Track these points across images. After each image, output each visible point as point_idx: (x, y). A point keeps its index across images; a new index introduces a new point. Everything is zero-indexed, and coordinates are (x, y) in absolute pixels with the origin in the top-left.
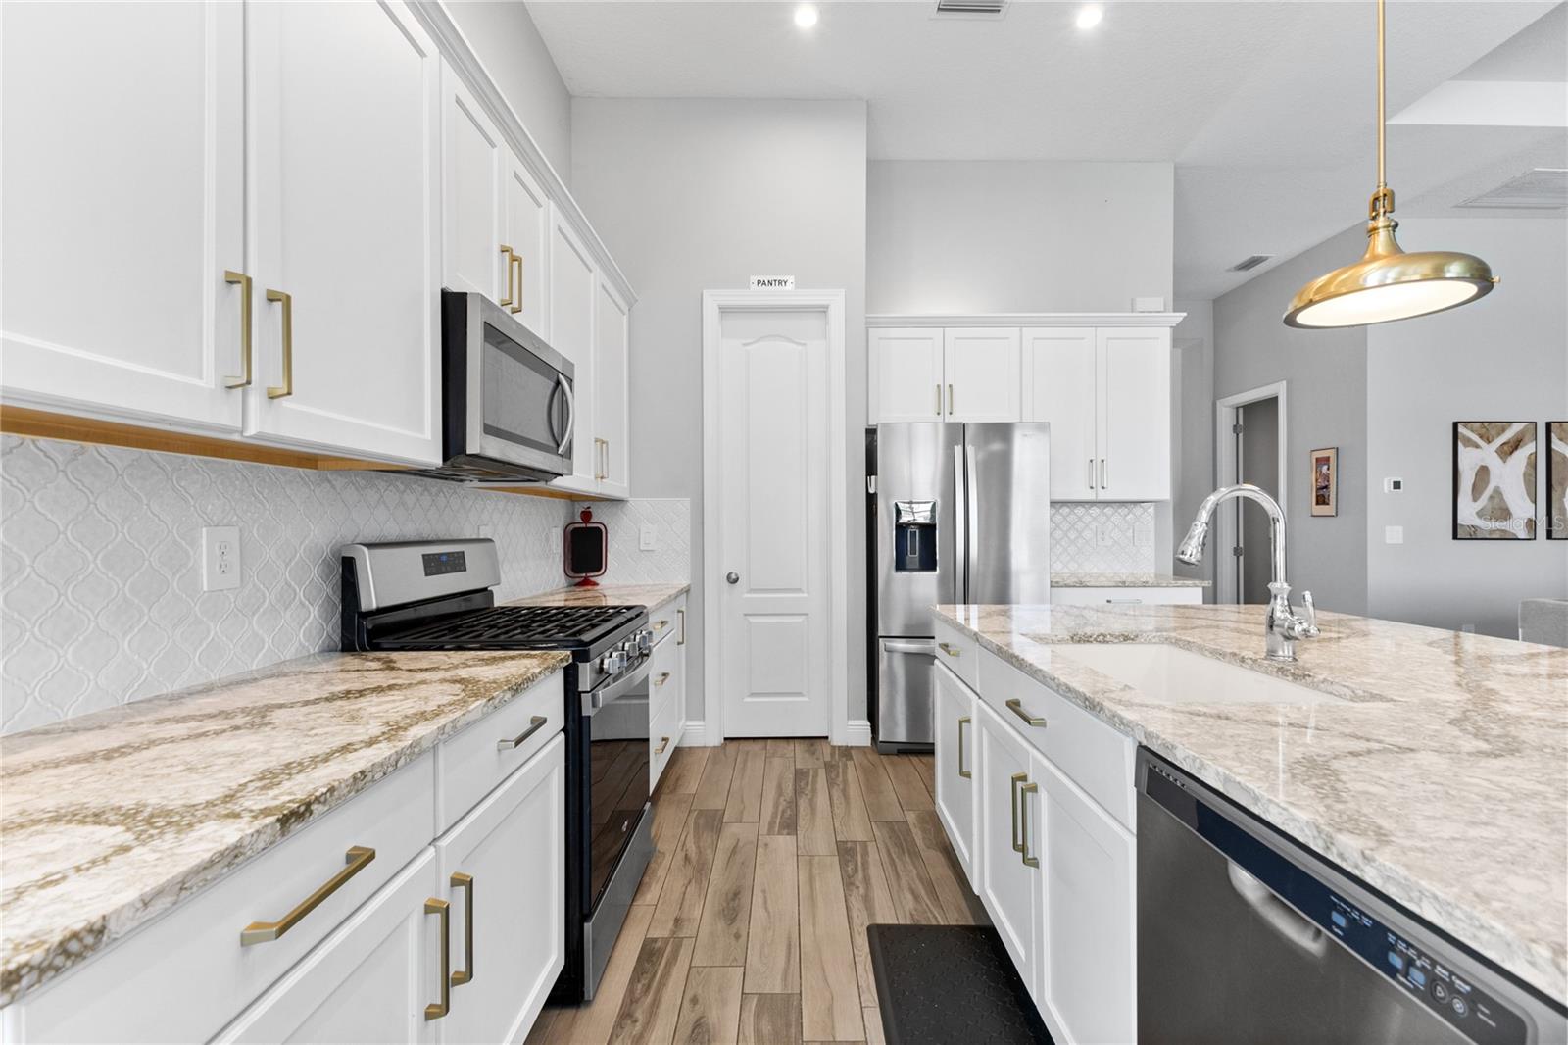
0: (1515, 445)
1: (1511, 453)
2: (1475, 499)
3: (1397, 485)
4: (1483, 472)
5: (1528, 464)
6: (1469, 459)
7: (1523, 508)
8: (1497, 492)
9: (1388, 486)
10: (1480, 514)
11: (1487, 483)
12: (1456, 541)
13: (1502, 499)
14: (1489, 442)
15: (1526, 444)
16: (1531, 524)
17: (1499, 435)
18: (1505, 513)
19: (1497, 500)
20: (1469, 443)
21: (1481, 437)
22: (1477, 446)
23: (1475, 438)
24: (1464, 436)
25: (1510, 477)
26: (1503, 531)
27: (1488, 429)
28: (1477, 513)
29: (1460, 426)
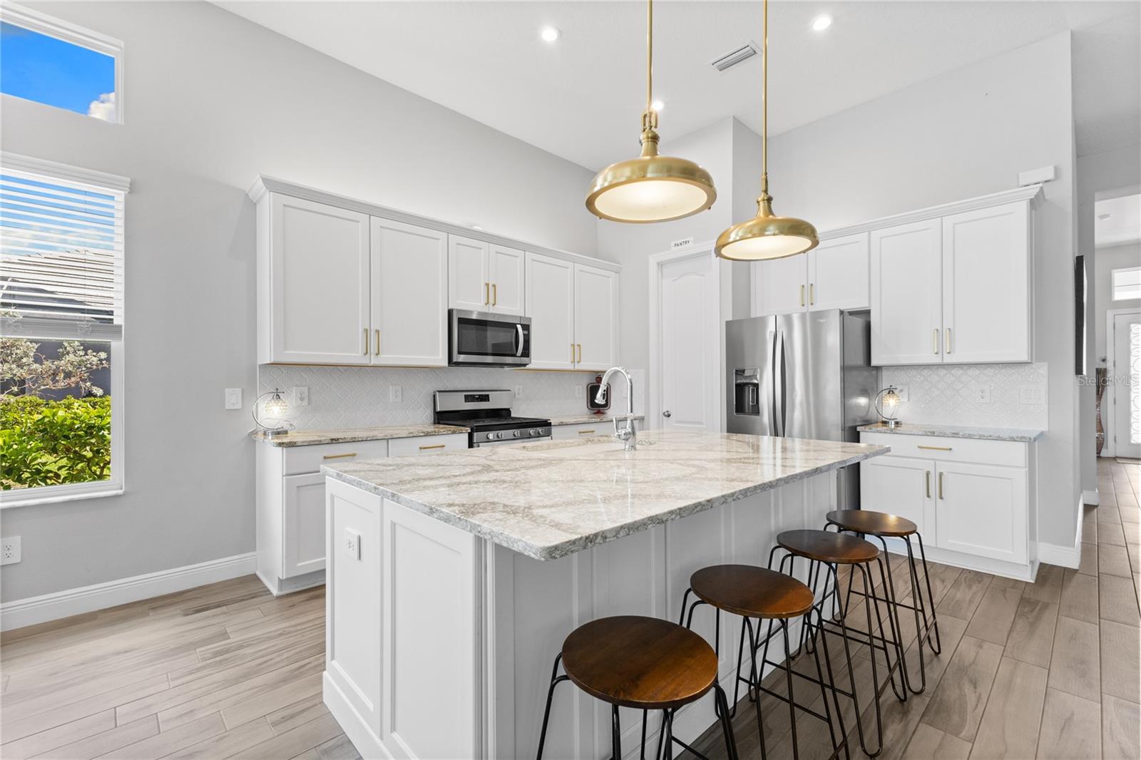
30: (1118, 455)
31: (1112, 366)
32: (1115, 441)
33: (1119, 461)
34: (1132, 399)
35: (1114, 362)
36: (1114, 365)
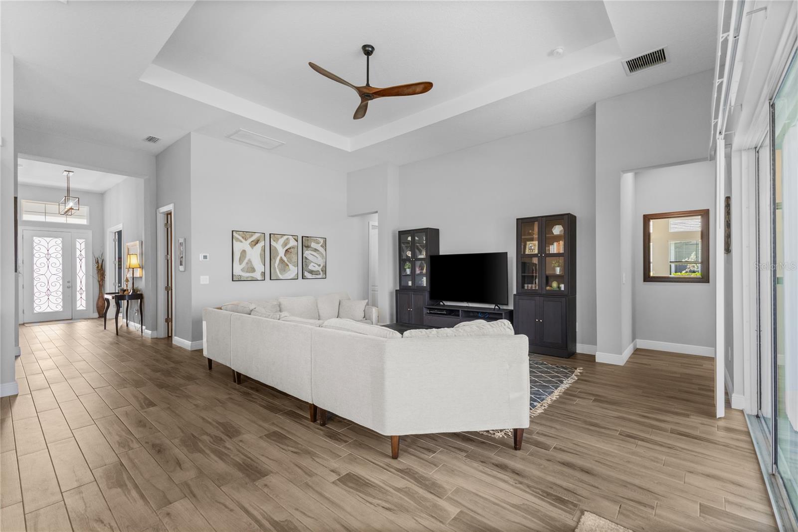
0: (257, 242)
1: (255, 245)
2: (240, 264)
3: (205, 257)
4: (244, 253)
5: (262, 250)
6: (238, 247)
7: (259, 268)
8: (250, 261)
9: (201, 258)
10: (243, 270)
11: (245, 257)
12: (233, 282)
13: (252, 264)
14: (246, 240)
15: (261, 242)
16: (264, 274)
17: (250, 237)
18: (253, 270)
19: (249, 265)
20: (238, 240)
21: (243, 238)
22: (241, 242)
23: (241, 238)
24: (235, 237)
25: (255, 255)
26: (251, 277)
27: (246, 234)
28: (241, 270)
29: (234, 232)
30: (25, 322)
31: (22, 264)
32: (23, 313)
33: (26, 325)
34: (35, 284)
35: (23, 261)
36: (23, 263)
